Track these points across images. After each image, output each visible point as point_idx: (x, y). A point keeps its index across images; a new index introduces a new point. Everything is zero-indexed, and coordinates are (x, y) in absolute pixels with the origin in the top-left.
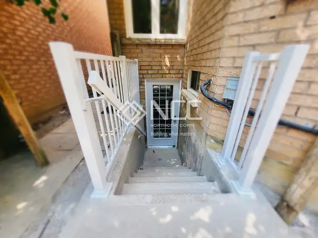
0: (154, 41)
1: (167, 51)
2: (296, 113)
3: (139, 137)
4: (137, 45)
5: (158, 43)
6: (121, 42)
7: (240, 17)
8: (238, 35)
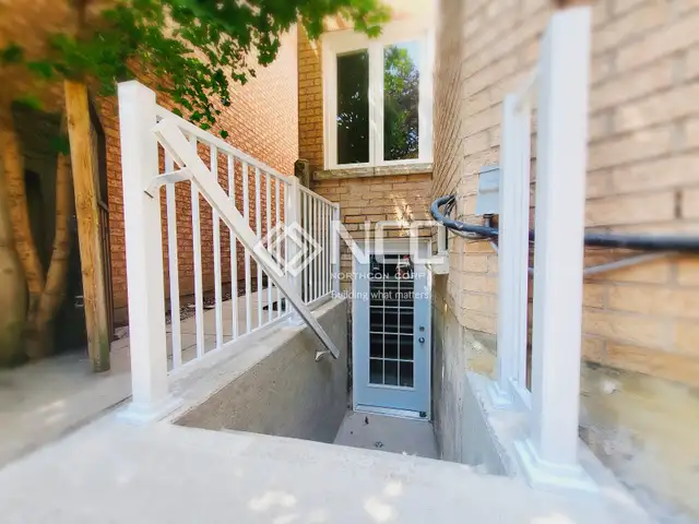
0: (372, 170)
1: (397, 187)
2: (678, 212)
3: (319, 354)
4: (341, 181)
5: (379, 174)
6: (311, 175)
7: (485, 58)
8: (487, 88)
